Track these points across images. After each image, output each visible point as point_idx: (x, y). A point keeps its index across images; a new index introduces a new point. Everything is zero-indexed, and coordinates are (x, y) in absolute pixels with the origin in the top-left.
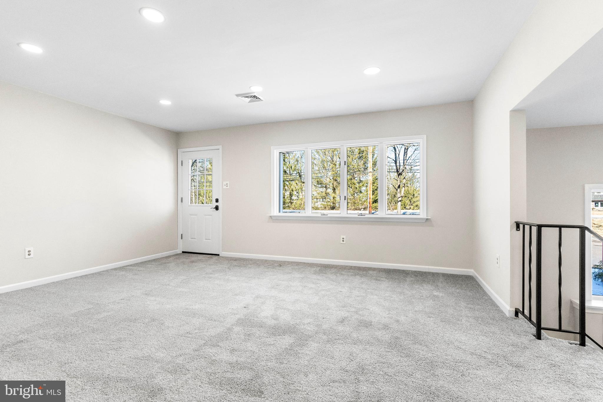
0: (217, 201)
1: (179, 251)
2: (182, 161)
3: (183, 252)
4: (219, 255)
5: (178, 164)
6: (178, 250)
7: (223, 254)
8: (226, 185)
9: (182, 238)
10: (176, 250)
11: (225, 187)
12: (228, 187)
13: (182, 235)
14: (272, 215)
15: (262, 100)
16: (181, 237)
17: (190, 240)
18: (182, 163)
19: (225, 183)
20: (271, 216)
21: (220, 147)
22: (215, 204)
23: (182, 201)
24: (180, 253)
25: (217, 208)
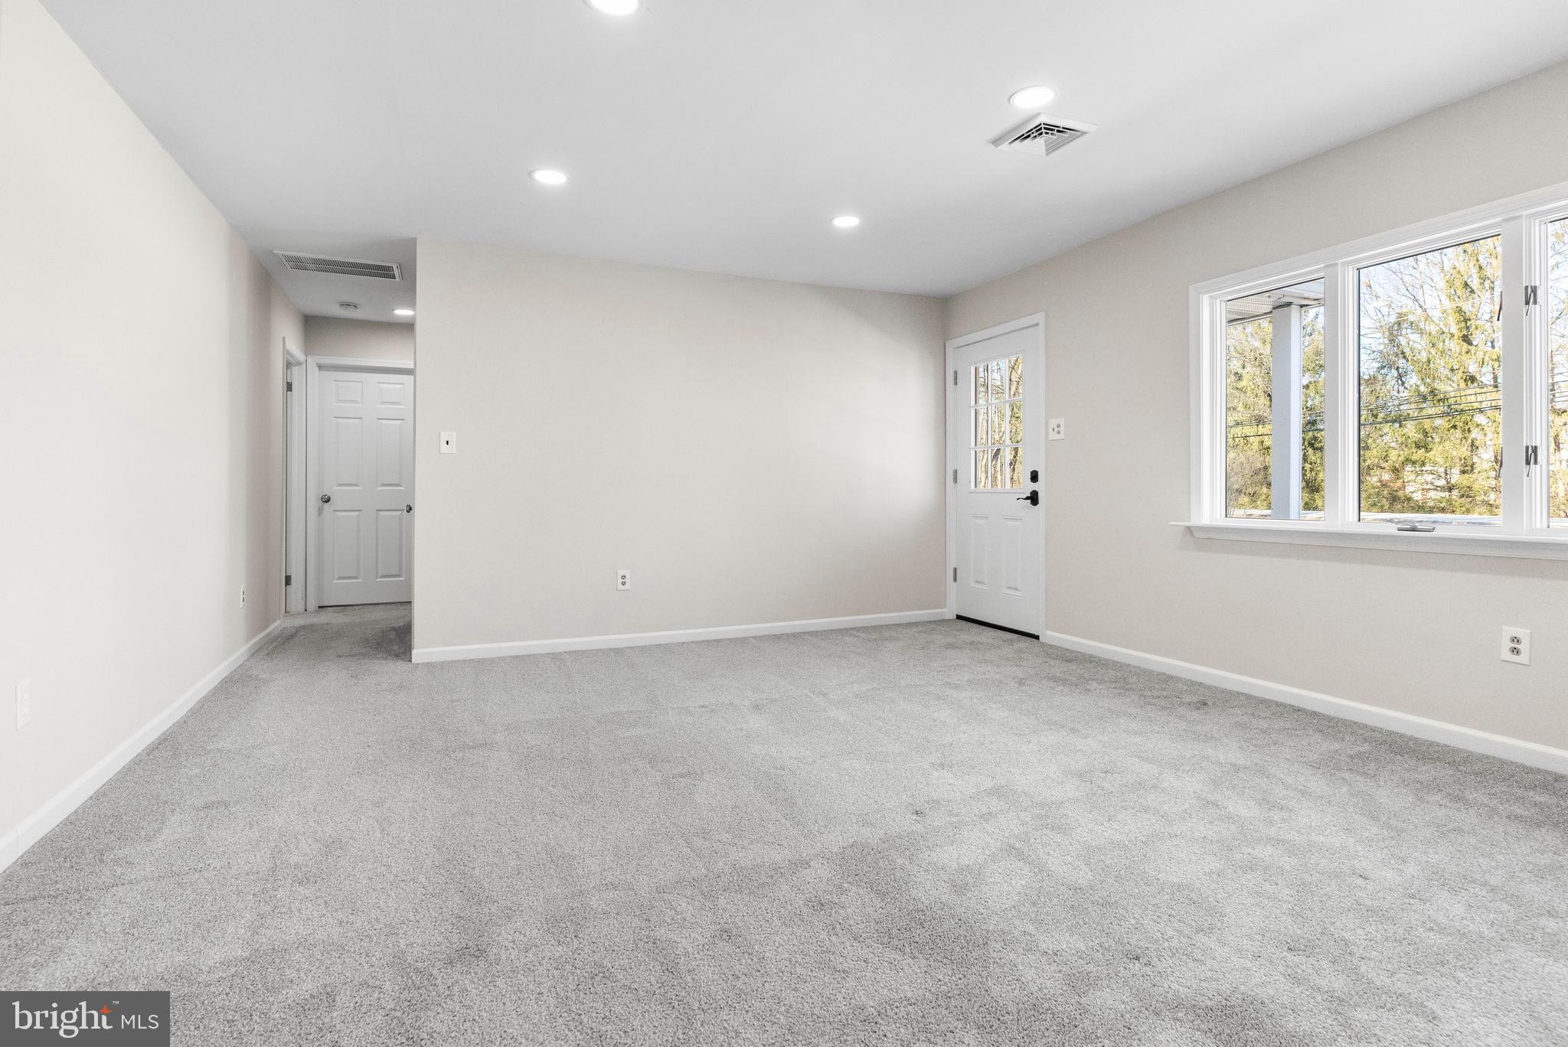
0: (1034, 477)
1: (950, 613)
2: (956, 372)
3: (959, 617)
4: (1037, 637)
5: (945, 380)
6: (944, 610)
7: (1049, 636)
8: (1056, 429)
9: (955, 580)
10: (941, 608)
11: (1053, 436)
12: (1061, 436)
13: (955, 569)
14: (1194, 522)
15: (1083, 133)
16: (952, 575)
17: (973, 584)
18: (956, 378)
19: (1053, 423)
20: (1189, 528)
21: (1039, 317)
22: (1029, 487)
23: (955, 480)
24: (952, 618)
25: (1034, 498)
